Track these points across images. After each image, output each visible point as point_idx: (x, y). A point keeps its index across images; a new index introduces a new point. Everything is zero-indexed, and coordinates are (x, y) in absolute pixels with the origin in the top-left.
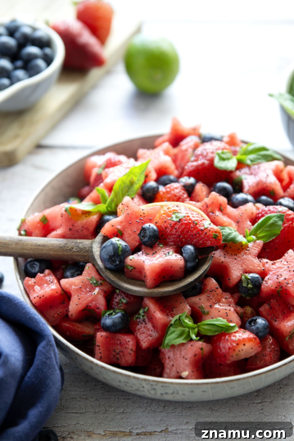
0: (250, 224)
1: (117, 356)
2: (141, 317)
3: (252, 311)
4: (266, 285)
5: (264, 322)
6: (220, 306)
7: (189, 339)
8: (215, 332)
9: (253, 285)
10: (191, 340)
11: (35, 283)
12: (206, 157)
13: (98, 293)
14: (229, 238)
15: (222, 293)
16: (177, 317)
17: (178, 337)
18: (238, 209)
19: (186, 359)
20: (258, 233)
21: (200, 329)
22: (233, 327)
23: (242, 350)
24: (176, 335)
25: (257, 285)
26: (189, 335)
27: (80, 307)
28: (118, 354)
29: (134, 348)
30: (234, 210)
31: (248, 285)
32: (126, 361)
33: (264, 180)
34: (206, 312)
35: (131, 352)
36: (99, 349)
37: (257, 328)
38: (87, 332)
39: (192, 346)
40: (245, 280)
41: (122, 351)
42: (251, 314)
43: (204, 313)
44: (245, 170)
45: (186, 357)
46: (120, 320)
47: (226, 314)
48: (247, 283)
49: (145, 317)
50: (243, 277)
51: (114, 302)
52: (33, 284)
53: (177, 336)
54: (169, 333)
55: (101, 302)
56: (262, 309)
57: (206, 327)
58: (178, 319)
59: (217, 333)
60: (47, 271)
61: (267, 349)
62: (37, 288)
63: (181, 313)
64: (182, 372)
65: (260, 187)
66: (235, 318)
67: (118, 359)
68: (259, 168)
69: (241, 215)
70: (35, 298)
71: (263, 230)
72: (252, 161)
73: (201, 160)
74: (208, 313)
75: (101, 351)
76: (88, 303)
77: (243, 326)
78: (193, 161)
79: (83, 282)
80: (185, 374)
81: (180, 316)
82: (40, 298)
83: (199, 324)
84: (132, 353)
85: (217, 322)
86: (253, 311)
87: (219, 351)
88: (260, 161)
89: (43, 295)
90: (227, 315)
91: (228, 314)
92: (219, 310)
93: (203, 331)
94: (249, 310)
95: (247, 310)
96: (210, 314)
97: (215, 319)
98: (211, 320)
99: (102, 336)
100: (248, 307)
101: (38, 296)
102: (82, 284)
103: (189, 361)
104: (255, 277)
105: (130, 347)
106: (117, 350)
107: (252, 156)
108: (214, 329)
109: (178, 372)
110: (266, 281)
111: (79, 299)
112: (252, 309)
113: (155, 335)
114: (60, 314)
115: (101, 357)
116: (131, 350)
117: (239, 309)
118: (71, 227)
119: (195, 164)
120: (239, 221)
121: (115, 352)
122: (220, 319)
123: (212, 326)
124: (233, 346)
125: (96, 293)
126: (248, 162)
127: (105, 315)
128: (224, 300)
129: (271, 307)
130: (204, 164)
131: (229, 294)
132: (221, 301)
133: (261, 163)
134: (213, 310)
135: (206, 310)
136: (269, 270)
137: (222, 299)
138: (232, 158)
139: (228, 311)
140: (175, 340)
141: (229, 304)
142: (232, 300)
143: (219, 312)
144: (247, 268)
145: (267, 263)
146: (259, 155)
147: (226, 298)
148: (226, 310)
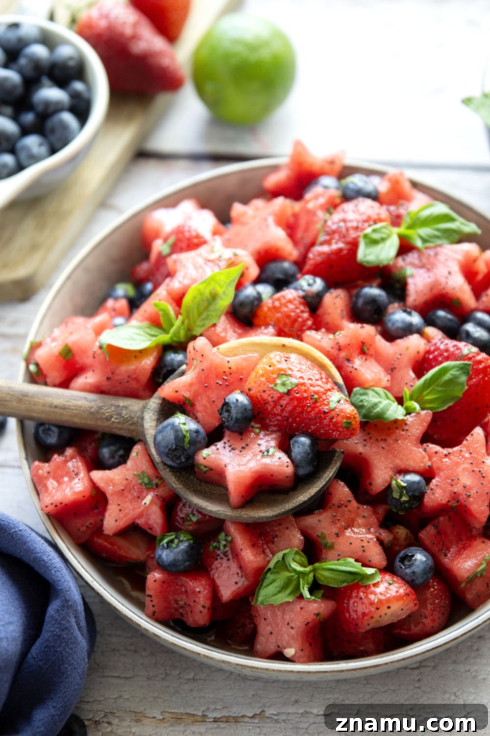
0: (412, 375)
1: (181, 611)
2: (222, 548)
3: (407, 534)
4: (432, 497)
5: (424, 559)
6: (354, 532)
7: (298, 595)
8: (343, 582)
9: (410, 497)
10: (301, 597)
11: (48, 473)
12: (344, 237)
13: (152, 502)
14: (372, 414)
15: (358, 508)
16: (279, 555)
17: (279, 592)
18: (393, 343)
19: (292, 628)
20: (425, 393)
21: (317, 575)
22: (372, 576)
23: (386, 614)
24: (276, 587)
25: (417, 495)
26: (298, 587)
27: (122, 524)
28: (182, 607)
29: (208, 604)
30: (388, 344)
31: (401, 497)
32: (194, 620)
33: (443, 280)
34: (328, 544)
35: (202, 609)
36: (152, 601)
37: (413, 572)
38: (134, 557)
39: (301, 608)
40: (398, 489)
41: (189, 605)
42: (405, 539)
43: (326, 545)
44: (412, 257)
45: (292, 625)
46: (185, 556)
47: (363, 549)
48: (399, 494)
49: (227, 549)
50: (394, 482)
51: (178, 518)
52: (46, 475)
53: (278, 589)
54: (265, 584)
55: (155, 519)
56: (423, 535)
57: (327, 574)
58: (281, 559)
59: (345, 584)
60: (69, 452)
61: (429, 605)
62: (51, 483)
63: (286, 548)
64: (285, 648)
65: (435, 292)
66: (376, 554)
67: (182, 615)
68: (436, 254)
69: (399, 356)
70: (47, 507)
71: (433, 389)
72: (424, 241)
73: (336, 243)
74: (332, 547)
75: (153, 603)
76: (135, 519)
77: (389, 569)
78: (322, 244)
79: (127, 480)
80: (290, 652)
81: (284, 555)
82: (56, 506)
83: (317, 565)
84: (205, 611)
85: (346, 566)
86: (410, 534)
87: (347, 615)
88: (439, 242)
89: (60, 502)
90: (364, 551)
91: (365, 549)
92: (352, 541)
93: (322, 578)
94: (402, 532)
95: (400, 534)
96: (336, 547)
97: (341, 561)
98: (336, 562)
99: (155, 581)
100: (401, 527)
101: (52, 504)
102: (125, 482)
103: (297, 631)
104: (414, 483)
105: (202, 603)
106: (181, 600)
107: (425, 231)
108: (341, 577)
109: (279, 646)
110: (432, 489)
111: (120, 510)
112: (408, 531)
113: (242, 582)
114: (90, 526)
115: (154, 613)
116: (203, 606)
117: (385, 535)
118: (110, 375)
119: (325, 249)
120: (395, 368)
121: (178, 604)
122: (350, 562)
123: (336, 573)
124: (370, 612)
125: (148, 503)
126: (419, 243)
127: (161, 544)
128: (360, 521)
129: (438, 532)
130: (341, 250)
131: (369, 507)
132: (356, 523)
133: (440, 246)
134: (341, 540)
135: (330, 540)
136: (439, 469)
137: (358, 519)
138: (389, 236)
139: (365, 544)
140: (275, 597)
141: (368, 528)
142: (373, 520)
143: (351, 544)
144: (401, 464)
145: (436, 453)
146: (438, 230)
147: (364, 517)
148: (362, 540)
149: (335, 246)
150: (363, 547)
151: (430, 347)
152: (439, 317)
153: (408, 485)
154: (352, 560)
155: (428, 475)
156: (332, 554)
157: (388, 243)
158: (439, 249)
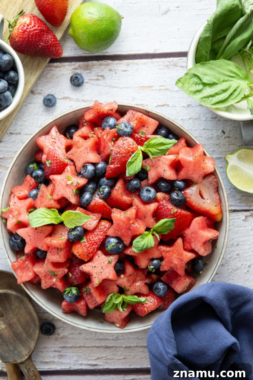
0: (152, 220)
2: (88, 291)
5: (163, 286)
7: (117, 309)
10: (118, 310)
15: (137, 274)
16: (110, 296)
17: (110, 309)
22: (144, 301)
24: (109, 308)
27: (48, 287)
39: (120, 315)
43: (126, 290)
45: (117, 318)
48: (151, 270)
49: (90, 292)
52: (17, 268)
59: (134, 304)
63: (112, 293)
64: (116, 323)
66: (145, 290)
68: (159, 161)
69: (147, 213)
74: (128, 290)
76: (52, 285)
78: (111, 164)
80: (117, 325)
85: (134, 299)
88: (160, 155)
95: (154, 278)
96: (130, 289)
102: (45, 273)
103: (119, 320)
110: (163, 266)
111: (46, 283)
120: (146, 217)
126: (151, 157)
127: (65, 294)
128: (138, 278)
129: (168, 277)
130: (119, 167)
131: (141, 272)
132: (137, 279)
133: (160, 157)
134: (132, 287)
135: (127, 288)
136: (165, 257)
137: (137, 278)
138: (138, 156)
139: (141, 288)
140: (109, 311)
141: (141, 280)
142: (143, 277)
143: (135, 289)
144: (151, 257)
145: (164, 251)
146: (158, 150)
147: (140, 277)
148: (140, 287)
149: (116, 165)
150: (140, 289)
151: (159, 206)
152: (162, 186)
153: (154, 267)
154: (136, 297)
155: (161, 259)
156: (129, 293)
157: (138, 160)
158: (159, 158)
